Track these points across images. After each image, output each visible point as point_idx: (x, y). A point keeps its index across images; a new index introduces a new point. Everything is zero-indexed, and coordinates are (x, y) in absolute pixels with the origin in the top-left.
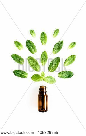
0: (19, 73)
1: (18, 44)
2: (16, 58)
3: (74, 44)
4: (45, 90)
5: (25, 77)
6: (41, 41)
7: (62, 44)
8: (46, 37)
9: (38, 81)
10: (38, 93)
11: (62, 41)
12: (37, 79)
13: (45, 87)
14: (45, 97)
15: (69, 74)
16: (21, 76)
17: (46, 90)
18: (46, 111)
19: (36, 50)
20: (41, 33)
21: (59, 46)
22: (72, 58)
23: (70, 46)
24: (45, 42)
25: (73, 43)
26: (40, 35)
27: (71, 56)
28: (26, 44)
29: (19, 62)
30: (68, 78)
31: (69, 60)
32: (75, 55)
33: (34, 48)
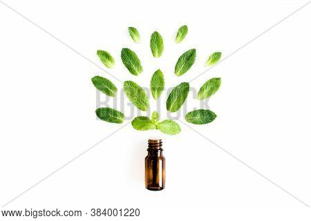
0: (106, 114)
1: (105, 56)
2: (101, 84)
3: (217, 56)
4: (158, 148)
5: (119, 122)
6: (152, 50)
7: (195, 56)
8: (162, 42)
9: (147, 129)
10: (146, 153)
11: (194, 51)
12: (144, 125)
13: (158, 142)
14: (160, 161)
15: (208, 116)
16: (111, 120)
17: (162, 147)
18: (162, 189)
19: (141, 67)
20: (151, 35)
21: (188, 59)
22: (214, 84)
23: (211, 60)
24: (160, 52)
25: (216, 53)
26: (150, 38)
27: (211, 81)
28: (122, 56)
29: (108, 93)
30: (205, 123)
31: (208, 89)
32: (219, 79)
33: (137, 63)
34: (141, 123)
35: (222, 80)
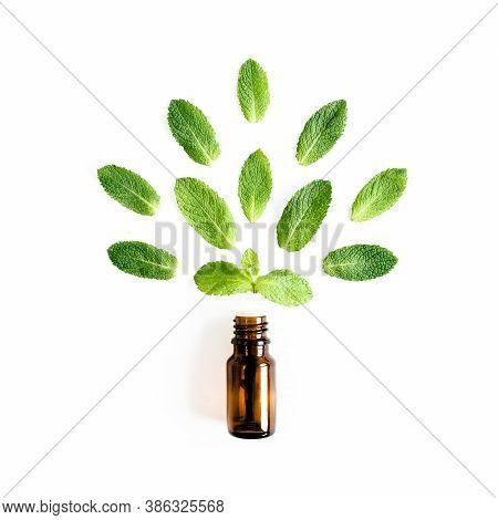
0: (133, 258)
2: (122, 185)
4: (259, 337)
5: (163, 275)
6: (242, 104)
7: (344, 117)
8: (266, 84)
9: (229, 293)
10: (230, 350)
11: (341, 105)
12: (225, 283)
13: (259, 321)
14: (263, 370)
15: (376, 261)
16: (144, 272)
17: (268, 335)
18: (269, 433)
19: (216, 146)
20: (238, 68)
21: (328, 123)
22: (390, 184)
24: (261, 109)
26: (236, 76)
27: (384, 176)
28: (170, 119)
29: (137, 206)
30: (370, 278)
31: (377, 195)
32: (401, 172)
33: (207, 135)
34: (216, 277)
35: (409, 174)
